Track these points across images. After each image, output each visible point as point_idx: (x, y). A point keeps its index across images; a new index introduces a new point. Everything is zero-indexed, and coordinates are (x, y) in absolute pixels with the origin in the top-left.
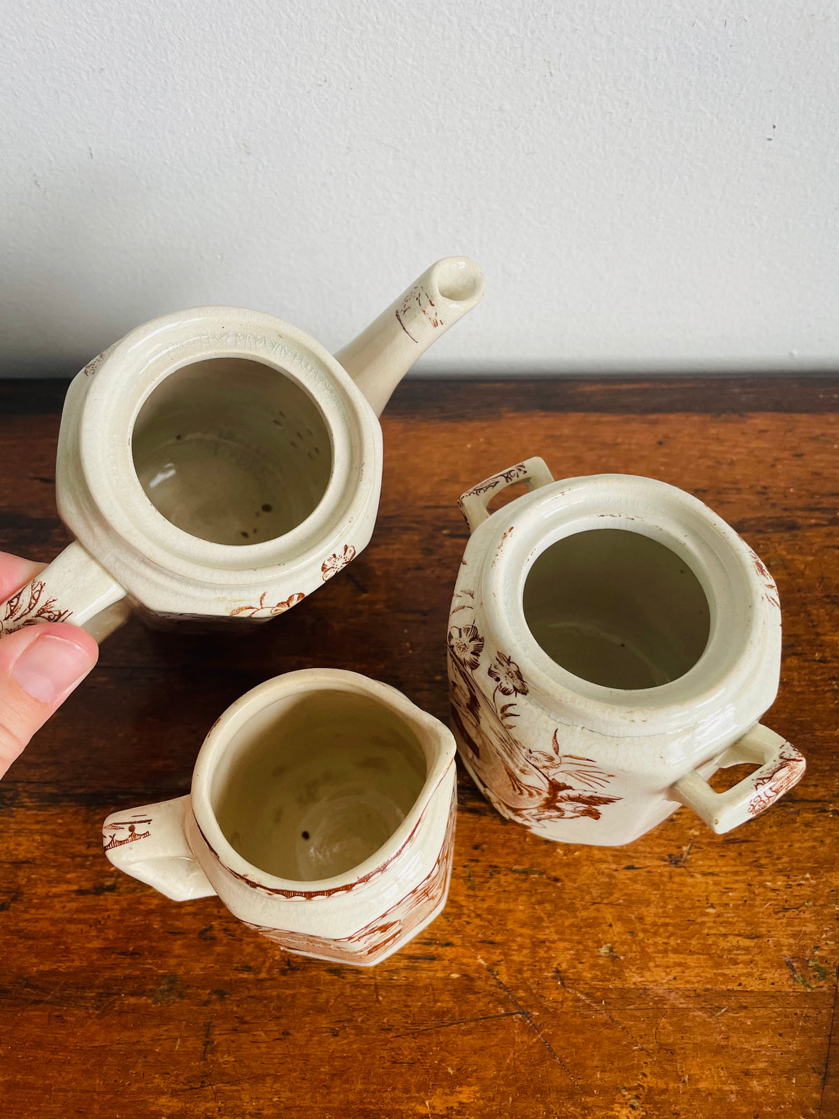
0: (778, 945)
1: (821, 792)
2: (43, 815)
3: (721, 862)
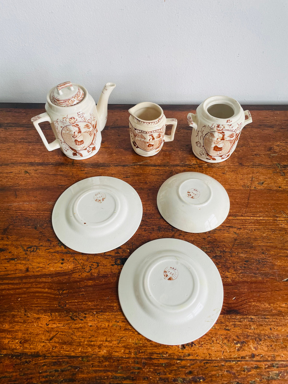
0: (241, 184)
1: (248, 165)
2: (115, 168)
3: (231, 173)
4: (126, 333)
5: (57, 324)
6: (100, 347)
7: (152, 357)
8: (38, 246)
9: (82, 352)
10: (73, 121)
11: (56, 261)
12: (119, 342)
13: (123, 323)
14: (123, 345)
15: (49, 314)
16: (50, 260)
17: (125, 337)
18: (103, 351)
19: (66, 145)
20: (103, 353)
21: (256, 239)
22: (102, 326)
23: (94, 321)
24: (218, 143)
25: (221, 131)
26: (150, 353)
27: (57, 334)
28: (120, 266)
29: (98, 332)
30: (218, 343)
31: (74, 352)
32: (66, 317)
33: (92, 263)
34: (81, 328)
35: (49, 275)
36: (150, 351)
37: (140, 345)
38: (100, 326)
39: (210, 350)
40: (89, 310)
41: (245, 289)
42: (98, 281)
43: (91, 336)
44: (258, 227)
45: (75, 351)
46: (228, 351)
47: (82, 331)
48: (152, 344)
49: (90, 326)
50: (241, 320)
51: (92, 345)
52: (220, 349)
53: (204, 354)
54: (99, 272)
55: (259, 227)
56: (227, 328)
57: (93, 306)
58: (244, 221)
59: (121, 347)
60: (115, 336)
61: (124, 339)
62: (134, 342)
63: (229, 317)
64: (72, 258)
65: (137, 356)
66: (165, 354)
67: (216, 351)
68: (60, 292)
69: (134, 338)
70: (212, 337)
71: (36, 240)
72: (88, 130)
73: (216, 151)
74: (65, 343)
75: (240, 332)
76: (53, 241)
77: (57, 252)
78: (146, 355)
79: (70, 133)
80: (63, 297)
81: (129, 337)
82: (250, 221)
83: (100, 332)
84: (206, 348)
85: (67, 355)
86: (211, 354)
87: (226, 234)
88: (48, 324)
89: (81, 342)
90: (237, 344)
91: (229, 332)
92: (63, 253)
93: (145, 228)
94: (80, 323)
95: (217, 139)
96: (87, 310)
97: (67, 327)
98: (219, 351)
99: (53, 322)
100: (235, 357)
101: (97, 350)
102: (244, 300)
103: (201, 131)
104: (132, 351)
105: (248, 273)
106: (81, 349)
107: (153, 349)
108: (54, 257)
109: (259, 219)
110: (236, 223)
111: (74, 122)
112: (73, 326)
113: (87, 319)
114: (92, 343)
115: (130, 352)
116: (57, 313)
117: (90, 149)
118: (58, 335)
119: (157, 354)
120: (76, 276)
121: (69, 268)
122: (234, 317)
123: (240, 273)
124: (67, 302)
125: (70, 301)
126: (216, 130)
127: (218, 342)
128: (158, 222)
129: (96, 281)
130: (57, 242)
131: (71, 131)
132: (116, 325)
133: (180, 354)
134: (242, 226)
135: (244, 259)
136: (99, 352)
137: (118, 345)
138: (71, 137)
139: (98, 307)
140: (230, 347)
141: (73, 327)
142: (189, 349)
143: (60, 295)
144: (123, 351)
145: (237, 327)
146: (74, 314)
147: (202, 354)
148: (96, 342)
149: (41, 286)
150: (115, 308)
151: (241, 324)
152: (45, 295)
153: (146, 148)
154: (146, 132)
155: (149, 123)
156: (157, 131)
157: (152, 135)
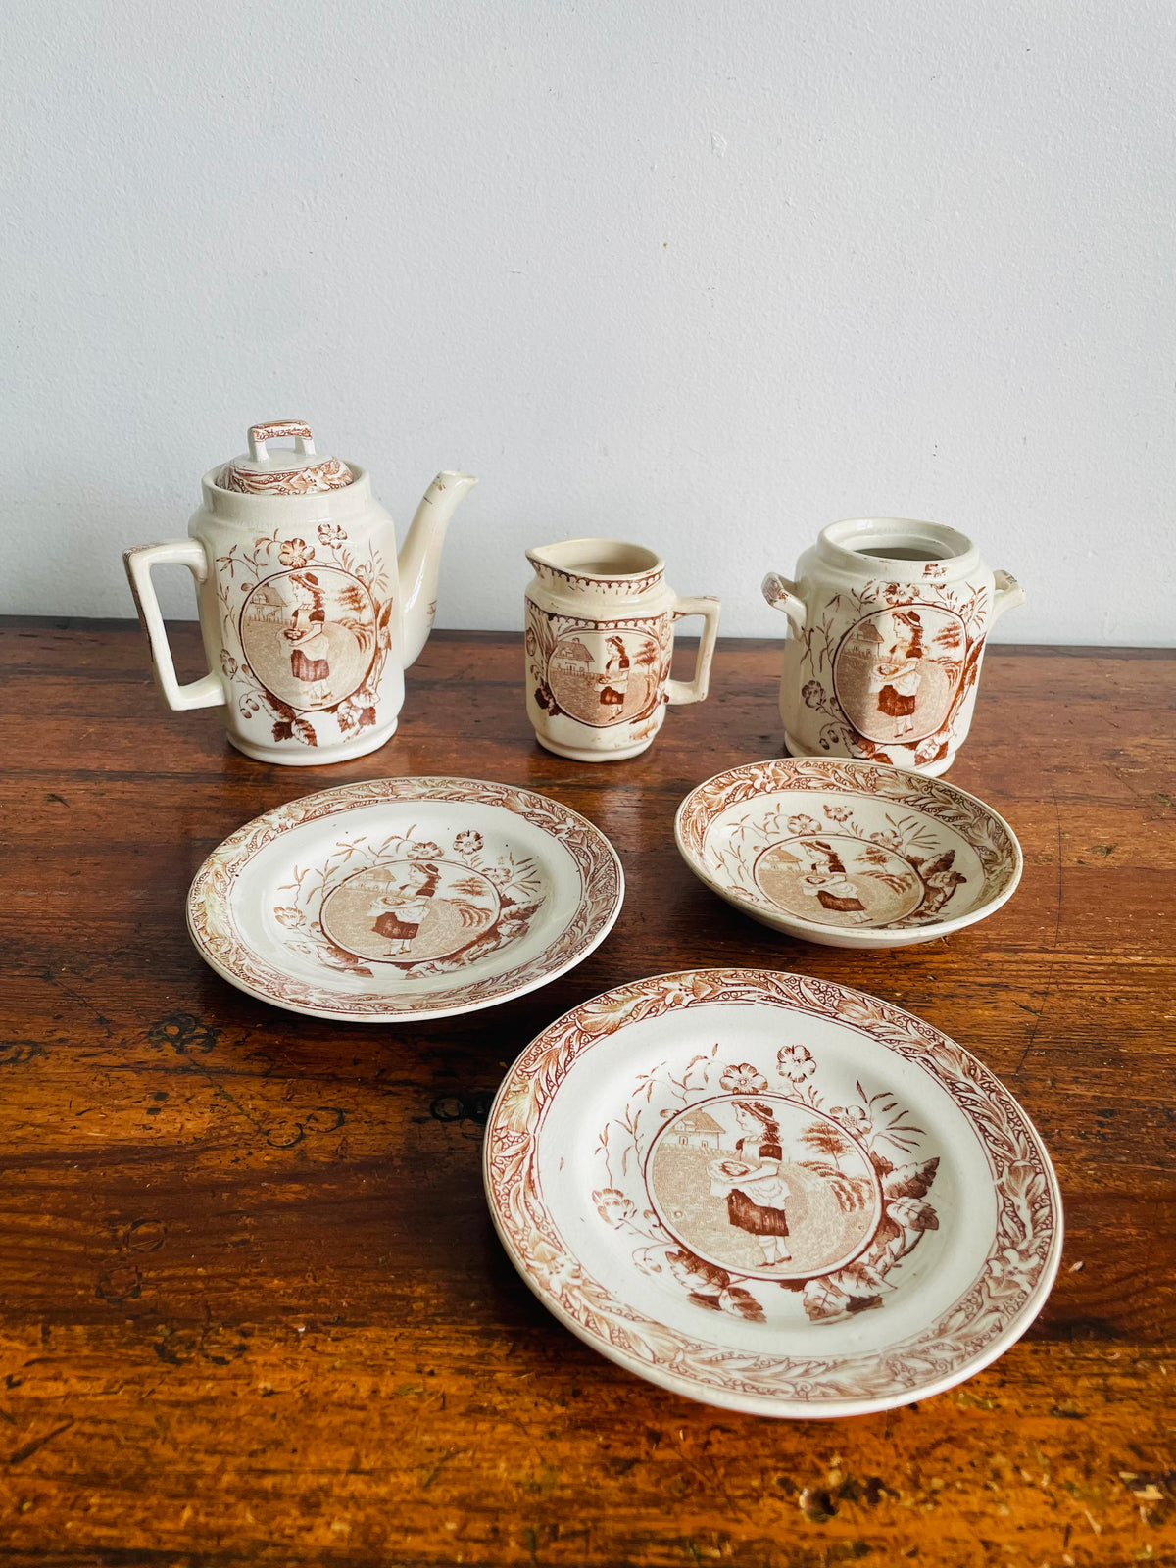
1: (1034, 794)
4: (475, 1432)
5: (73, 1381)
6: (310, 1504)
7: (633, 1559)
8: (45, 1043)
9: (195, 1531)
10: (296, 552)
11: (125, 1102)
12: (430, 1480)
13: (463, 1380)
14: (455, 1492)
15: (36, 1331)
16: (91, 1096)
17: (471, 1454)
18: (329, 1524)
19: (253, 682)
20: (331, 1536)
21: (1128, 1031)
22: (336, 1395)
23: (294, 1367)
24: (896, 670)
25: (906, 610)
26: (620, 1540)
27: (62, 1430)
28: (457, 1123)
29: (309, 1422)
30: (1031, 1485)
31: (145, 1530)
32: (130, 1344)
33: (309, 1112)
34: (209, 1401)
35: (75, 1157)
36: (621, 1527)
37: (557, 1493)
38: (326, 1393)
39: (986, 1524)
40: (272, 1316)
41: (1125, 1226)
42: (334, 1187)
43: (260, 1442)
44: (1128, 988)
45: (156, 1525)
46: (1097, 1527)
47: (215, 1415)
48: (633, 1490)
49: (264, 1396)
50: (1139, 1366)
51: (264, 1495)
52: (1042, 1513)
53: (954, 1541)
54: (345, 1145)
55: (1134, 989)
56: (1068, 1405)
57: (290, 1296)
58: (1056, 967)
59: (446, 1506)
60: (407, 1445)
61: (464, 1460)
62: (522, 1475)
63: (1069, 1354)
64: (211, 1091)
65: (540, 1554)
66: (711, 1544)
67: (1021, 1528)
68: (116, 1230)
69: (524, 1458)
70: (989, 1455)
71: (41, 1020)
72: (354, 615)
73: (891, 713)
74: (98, 1479)
75: (1146, 1423)
76: (122, 1026)
77: (139, 1067)
78: (598, 1549)
79: (278, 615)
80: (129, 1255)
81: (490, 1451)
82: (1086, 968)
83: (322, 1422)
84: (963, 1509)
85: (103, 1542)
86: (998, 1546)
87: (980, 1012)
88: (15, 1379)
89: (200, 1474)
90: (1140, 1484)
91: (1079, 1426)
92: (167, 1070)
93: (589, 985)
94: (208, 1378)
95: (893, 650)
96: (257, 1315)
97: (127, 1397)
98: (1041, 1524)
99: (51, 1372)
100: (1146, 1557)
101: (291, 1519)
102: (1135, 1274)
103: (822, 627)
104: (512, 1528)
105: (1124, 1159)
106: (196, 1513)
107: (638, 1518)
108: (118, 1086)
109: (1124, 961)
110: (1023, 974)
111: (299, 562)
112: (164, 1392)
113: (250, 1359)
114: (268, 1482)
115: (495, 1530)
116: (79, 1329)
117: (352, 713)
118: (68, 1435)
119: (664, 1542)
120: (219, 1163)
121: (184, 1132)
122: (1095, 1353)
123: (1085, 1160)
124: (152, 1274)
125: (166, 1273)
126: (886, 605)
127: (1027, 1476)
128: (650, 963)
129: (326, 1186)
130: (141, 1030)
131: (281, 605)
132: (418, 1385)
133: (806, 1545)
134: (1054, 986)
135: (1087, 1104)
136: (301, 1529)
137: (426, 1496)
138: (281, 635)
139: (321, 1300)
140: (1101, 1505)
141: (160, 1397)
142: (861, 1517)
143: (114, 1242)
144: (451, 1526)
145: (1121, 1400)
146: (181, 1333)
147: (939, 1540)
148: (289, 1476)
149: (18, 1201)
150: (418, 1306)
151: (1142, 1385)
152: (29, 1242)
153: (594, 709)
154: (596, 623)
155: (610, 587)
156: (640, 623)
157: (621, 641)
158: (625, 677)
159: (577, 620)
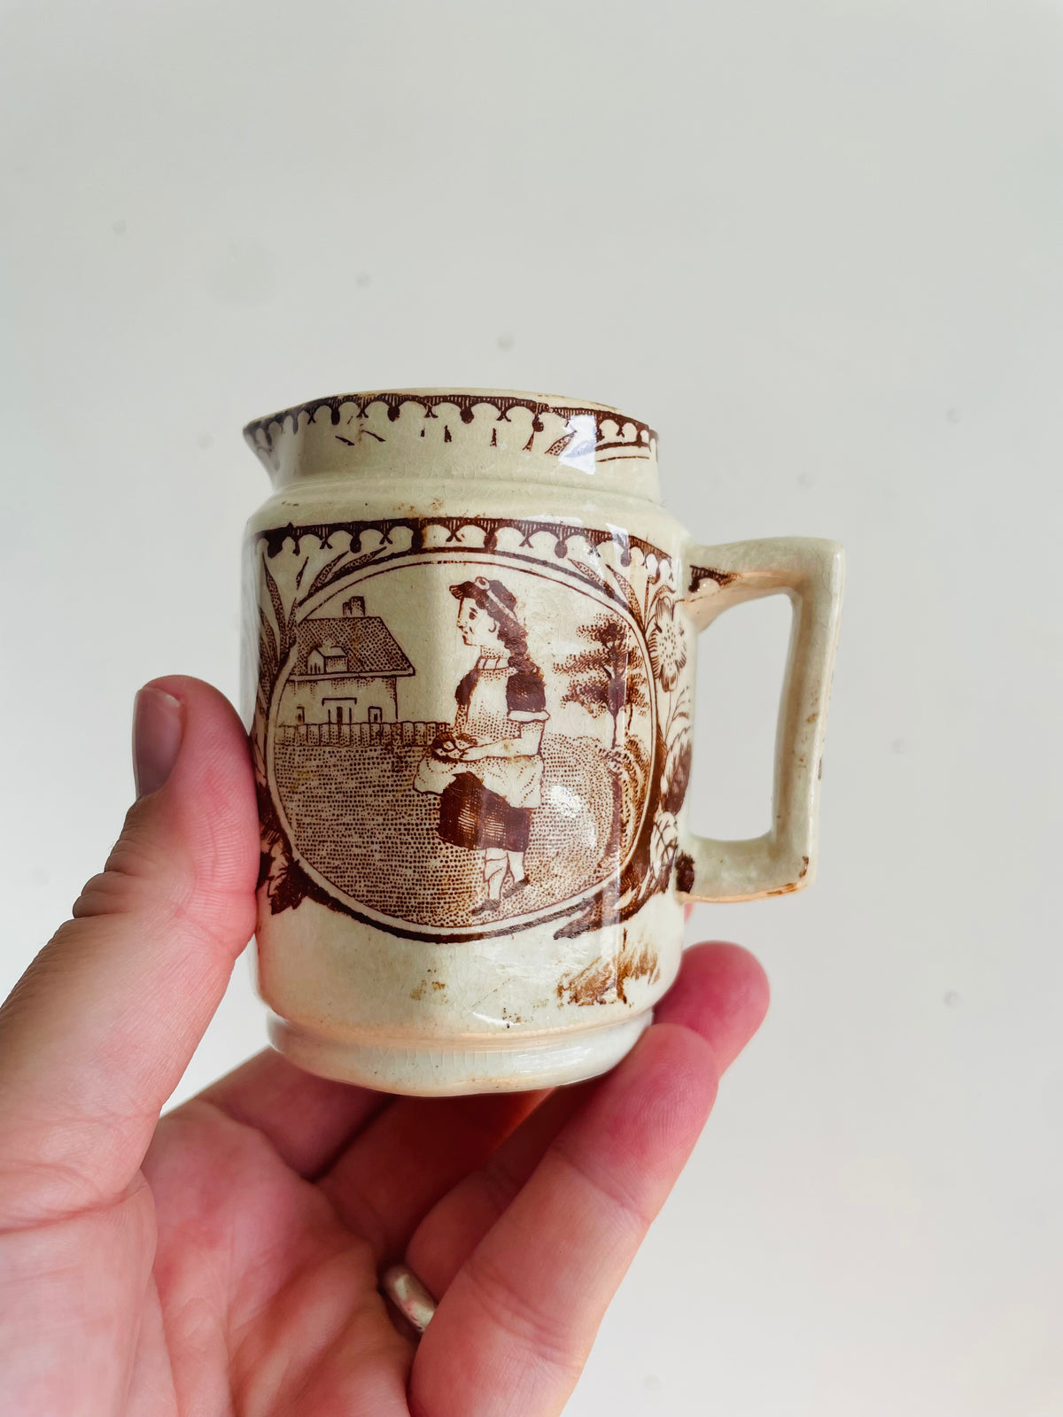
153: (418, 862)
154: (417, 526)
155: (467, 416)
156: (578, 546)
157: (511, 600)
158: (528, 744)
159: (356, 529)
